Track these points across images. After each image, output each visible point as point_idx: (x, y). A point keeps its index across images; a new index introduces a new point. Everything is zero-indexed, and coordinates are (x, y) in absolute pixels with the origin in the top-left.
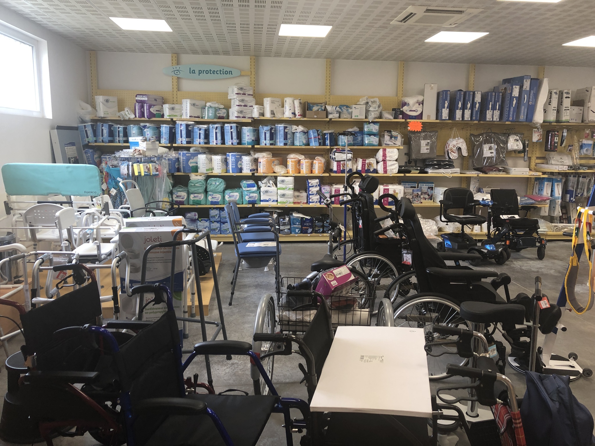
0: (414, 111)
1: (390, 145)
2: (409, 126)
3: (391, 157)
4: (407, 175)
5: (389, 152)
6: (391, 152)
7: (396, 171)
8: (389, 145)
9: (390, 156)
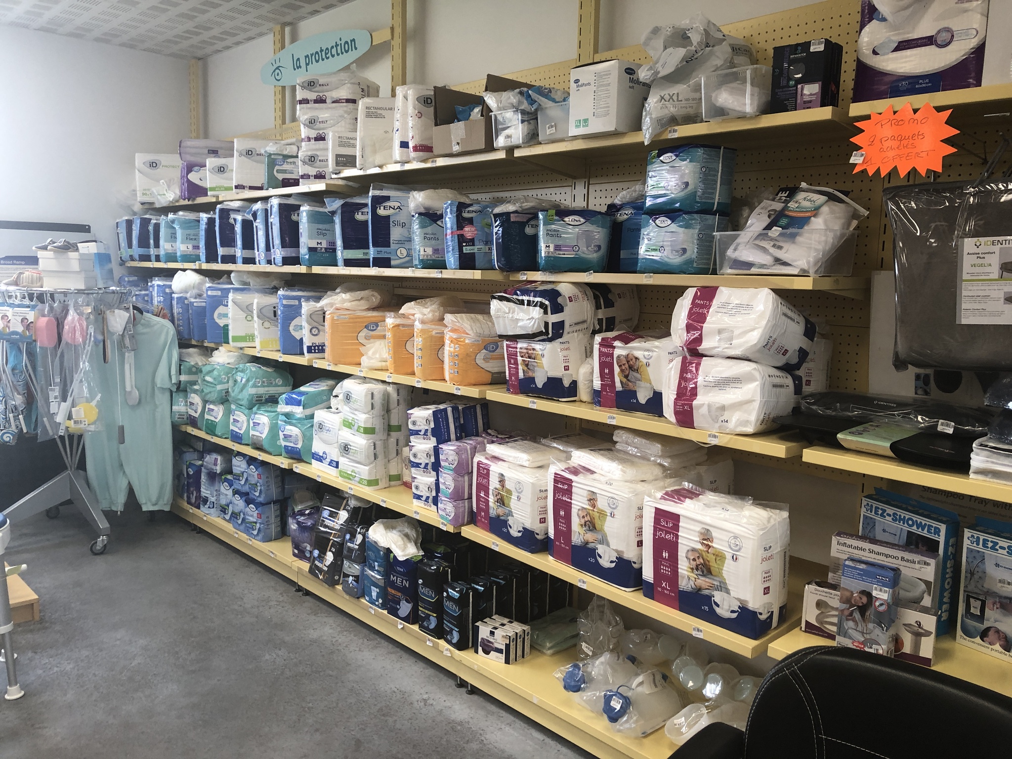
0: (928, 41)
1: (754, 270)
2: (858, 148)
3: (725, 335)
4: (813, 456)
5: (725, 305)
6: (740, 306)
7: (746, 423)
8: (749, 265)
9: (720, 332)
